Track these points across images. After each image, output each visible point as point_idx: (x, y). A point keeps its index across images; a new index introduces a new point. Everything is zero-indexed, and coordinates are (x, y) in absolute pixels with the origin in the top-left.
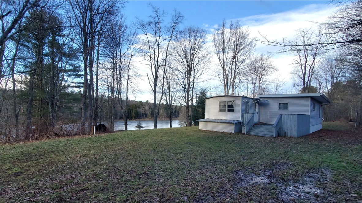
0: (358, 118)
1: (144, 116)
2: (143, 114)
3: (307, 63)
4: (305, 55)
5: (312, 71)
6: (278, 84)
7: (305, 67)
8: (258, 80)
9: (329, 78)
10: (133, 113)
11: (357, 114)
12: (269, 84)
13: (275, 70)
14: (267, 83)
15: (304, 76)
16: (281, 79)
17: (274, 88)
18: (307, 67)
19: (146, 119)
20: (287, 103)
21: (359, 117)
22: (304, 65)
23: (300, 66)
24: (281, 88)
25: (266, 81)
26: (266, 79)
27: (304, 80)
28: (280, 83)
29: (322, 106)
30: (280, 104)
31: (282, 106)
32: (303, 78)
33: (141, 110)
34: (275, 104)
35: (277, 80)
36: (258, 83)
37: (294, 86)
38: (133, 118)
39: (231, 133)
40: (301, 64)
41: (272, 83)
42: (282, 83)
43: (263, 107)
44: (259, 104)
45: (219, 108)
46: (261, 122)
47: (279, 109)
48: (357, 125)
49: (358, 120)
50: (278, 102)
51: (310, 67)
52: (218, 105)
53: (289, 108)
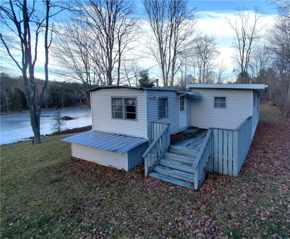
0: (287, 107)
1: (81, 102)
2: (78, 100)
3: (245, 47)
4: (243, 39)
5: (248, 57)
6: (221, 68)
7: (243, 51)
8: (203, 64)
9: (259, 64)
10: (62, 99)
11: (286, 103)
12: (214, 68)
13: (218, 54)
14: (212, 67)
15: (242, 61)
16: (224, 64)
17: (218, 72)
18: (244, 52)
19: (84, 106)
20: (225, 98)
22: (242, 49)
23: (239, 50)
24: (223, 73)
25: (211, 65)
26: (211, 63)
27: (242, 65)
28: (223, 68)
29: (259, 95)
30: (216, 98)
31: (219, 102)
32: (241, 64)
33: (76, 95)
34: (209, 98)
35: (221, 65)
36: (203, 66)
37: (234, 71)
38: (63, 106)
39: (122, 171)
40: (240, 47)
41: (216, 68)
42: (225, 68)
43: (194, 104)
44: (188, 99)
45: (113, 110)
46: (192, 127)
47: (215, 106)
48: (286, 115)
49: (287, 110)
50: (213, 96)
51: (247, 52)
52: (110, 105)
53: (228, 104)
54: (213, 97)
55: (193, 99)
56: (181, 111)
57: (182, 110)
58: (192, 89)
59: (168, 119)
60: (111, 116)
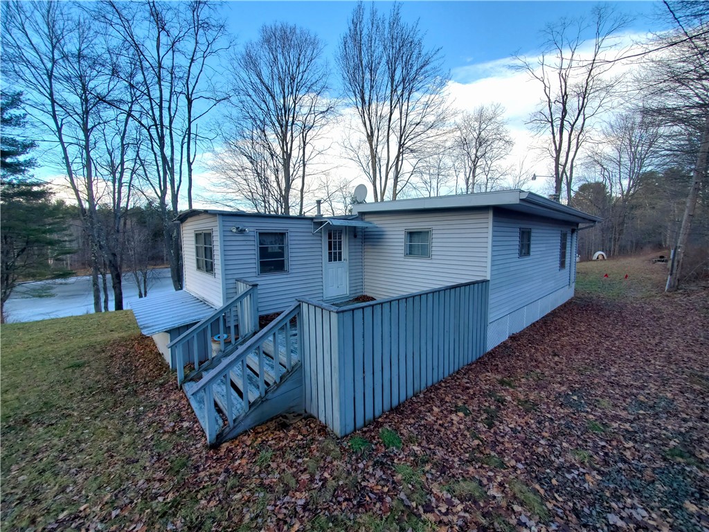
0: (676, 264)
3: (567, 118)
6: (519, 177)
7: (562, 127)
11: (675, 253)
15: (558, 151)
18: (564, 130)
20: (428, 232)
21: (678, 262)
22: (559, 124)
30: (411, 233)
31: (418, 242)
34: (395, 232)
35: (518, 169)
40: (552, 119)
43: (370, 247)
44: (355, 236)
45: (197, 255)
46: (364, 296)
47: (410, 254)
48: (670, 286)
49: (674, 272)
50: (403, 229)
51: (570, 130)
52: (194, 247)
53: (433, 249)
54: (404, 233)
55: (367, 237)
56: (330, 260)
57: (335, 260)
58: (366, 216)
59: (289, 276)
60: (195, 265)
